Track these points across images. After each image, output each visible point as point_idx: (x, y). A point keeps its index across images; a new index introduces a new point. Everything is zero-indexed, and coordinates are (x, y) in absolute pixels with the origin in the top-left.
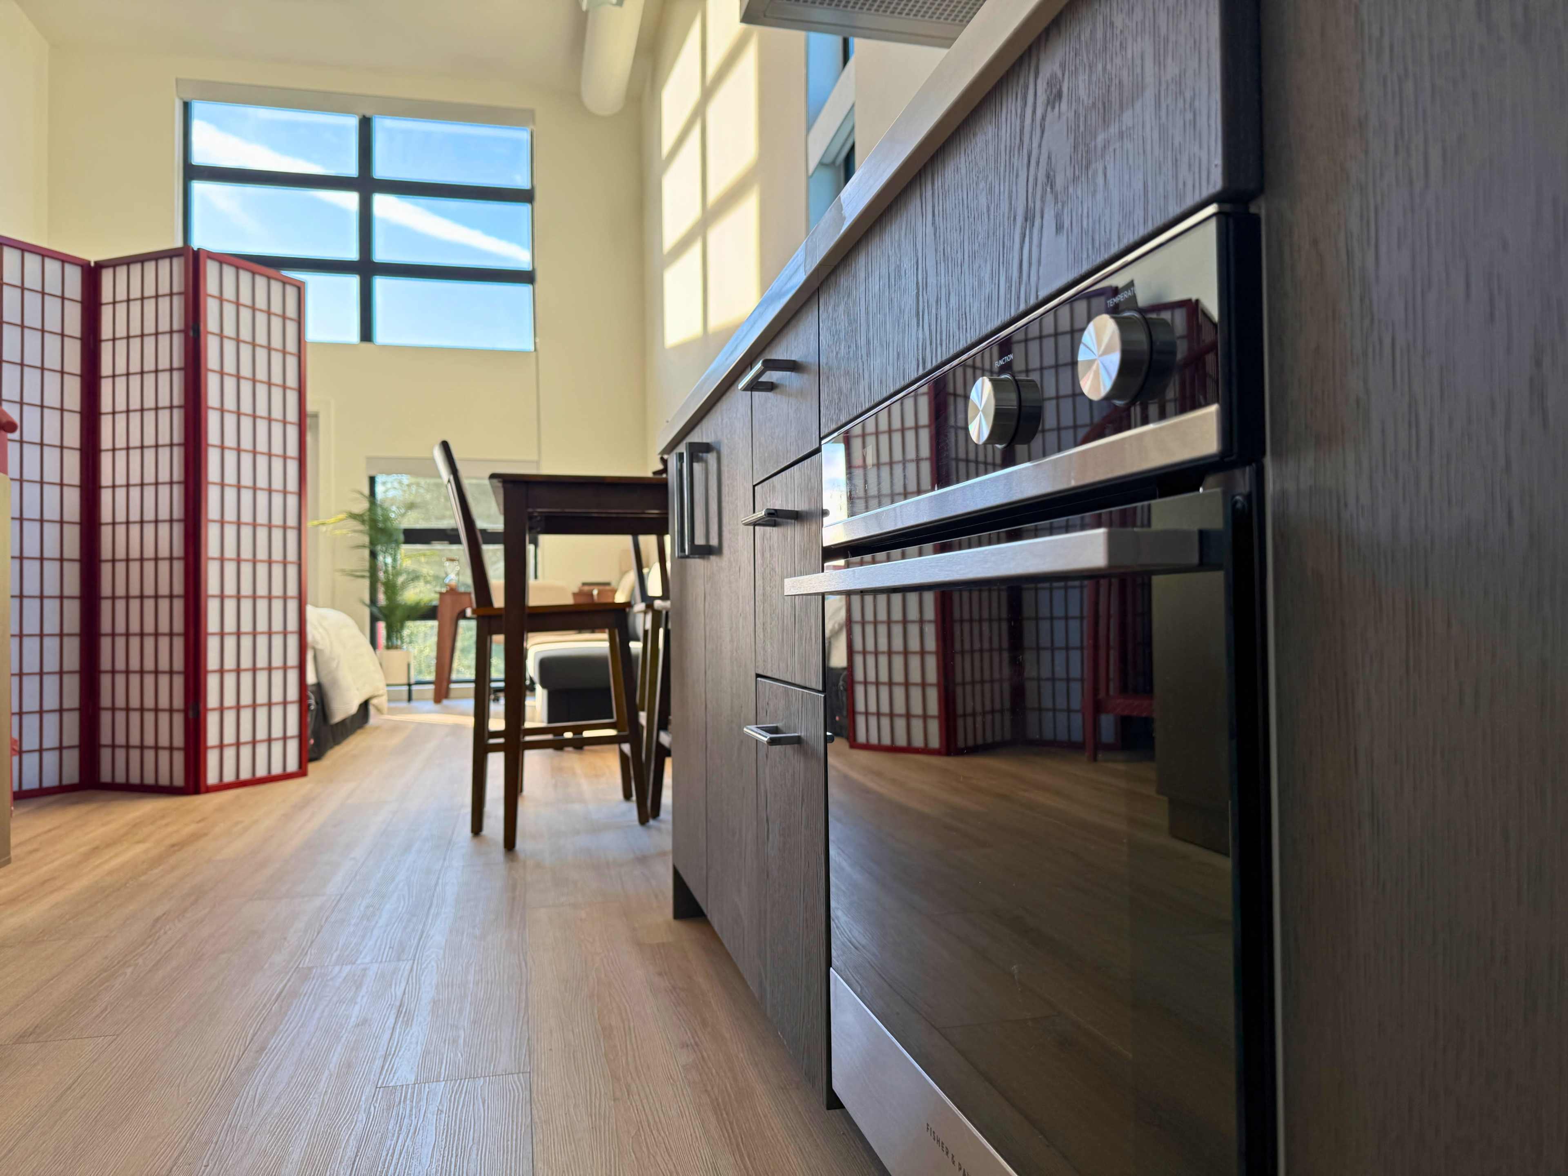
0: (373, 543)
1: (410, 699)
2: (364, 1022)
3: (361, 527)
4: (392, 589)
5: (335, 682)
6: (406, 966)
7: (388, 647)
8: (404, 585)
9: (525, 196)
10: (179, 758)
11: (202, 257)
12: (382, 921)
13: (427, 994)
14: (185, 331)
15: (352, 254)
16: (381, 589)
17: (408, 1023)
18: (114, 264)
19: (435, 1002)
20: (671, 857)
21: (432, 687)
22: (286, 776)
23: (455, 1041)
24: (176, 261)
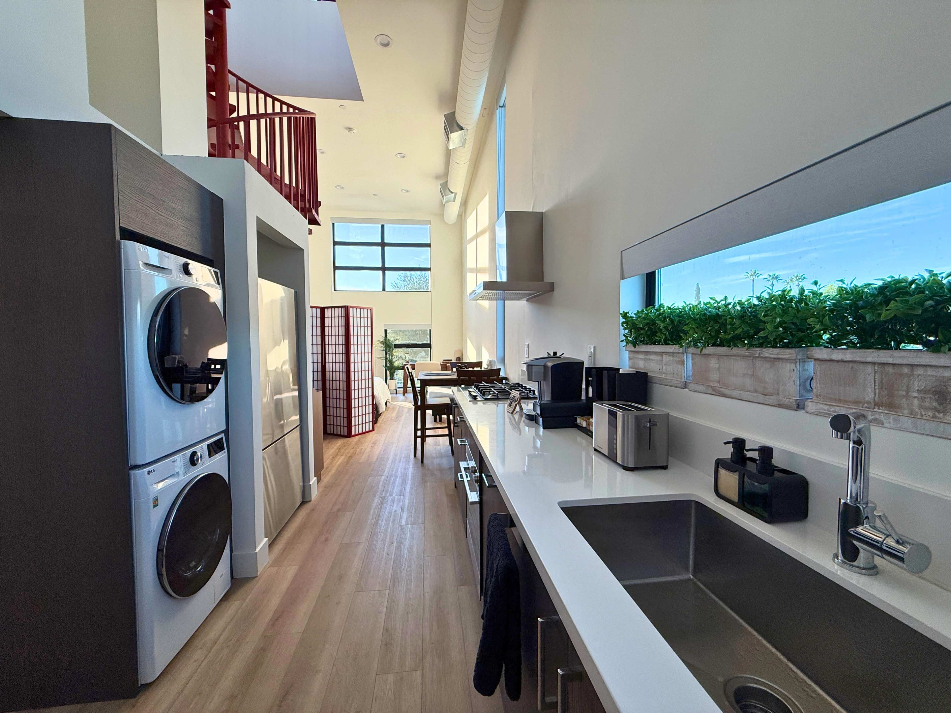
0: (386, 350)
1: (396, 393)
2: (396, 511)
3: (382, 345)
4: (391, 362)
5: (380, 403)
6: (402, 497)
7: (391, 379)
8: (395, 362)
9: (429, 245)
10: (346, 429)
11: (349, 307)
12: (397, 484)
13: (406, 505)
14: (345, 326)
15: (380, 265)
16: (388, 362)
17: (403, 512)
18: (328, 308)
19: (408, 506)
20: (454, 469)
21: (402, 389)
22: (370, 431)
23: (411, 516)
24: (343, 309)
